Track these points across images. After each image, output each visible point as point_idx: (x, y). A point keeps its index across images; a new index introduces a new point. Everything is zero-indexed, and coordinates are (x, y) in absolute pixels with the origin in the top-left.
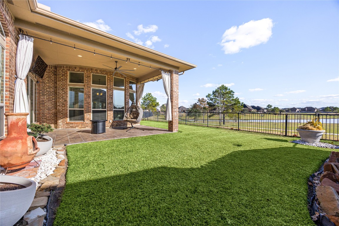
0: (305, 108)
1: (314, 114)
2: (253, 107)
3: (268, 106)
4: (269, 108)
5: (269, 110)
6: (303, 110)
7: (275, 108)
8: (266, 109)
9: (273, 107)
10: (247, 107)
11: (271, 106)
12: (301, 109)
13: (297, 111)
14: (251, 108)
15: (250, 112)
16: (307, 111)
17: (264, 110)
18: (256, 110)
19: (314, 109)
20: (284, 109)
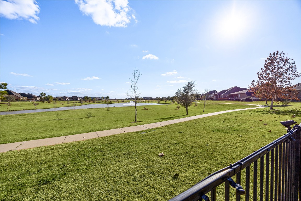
0: (72, 97)
1: (79, 101)
2: (23, 94)
3: (41, 94)
4: (43, 96)
5: (43, 98)
6: (71, 99)
7: (49, 96)
8: (40, 97)
9: (46, 96)
10: (13, 94)
11: (45, 94)
12: (70, 98)
13: (67, 99)
14: (19, 95)
15: (18, 99)
16: (74, 99)
17: (37, 98)
18: (27, 98)
19: (78, 98)
20: (56, 97)
